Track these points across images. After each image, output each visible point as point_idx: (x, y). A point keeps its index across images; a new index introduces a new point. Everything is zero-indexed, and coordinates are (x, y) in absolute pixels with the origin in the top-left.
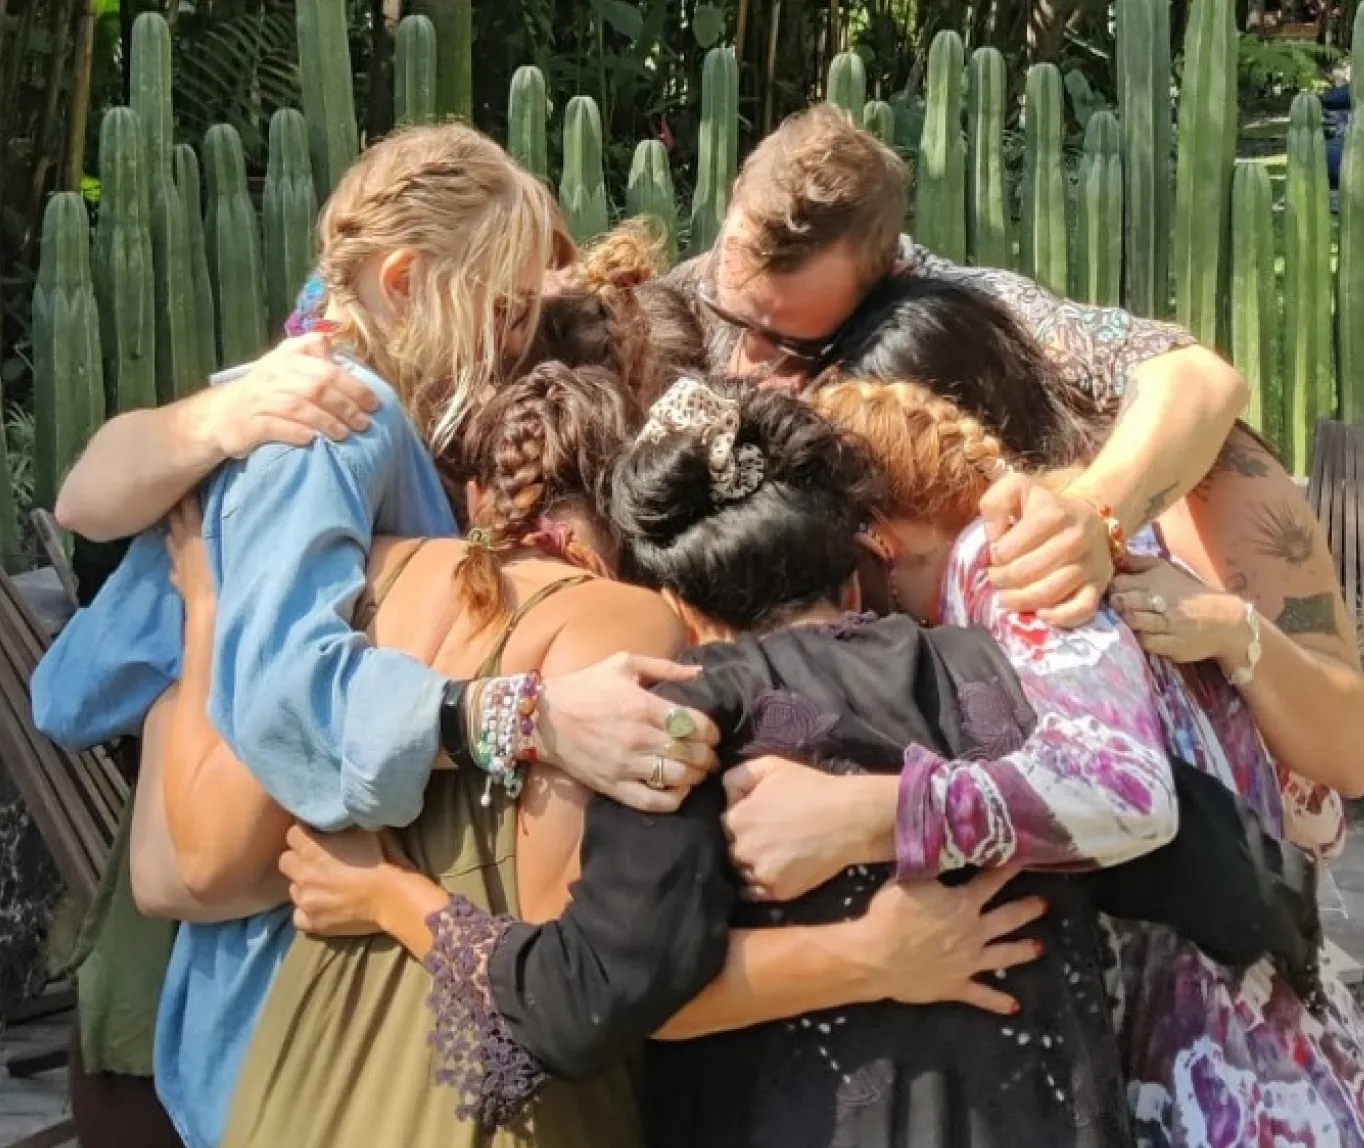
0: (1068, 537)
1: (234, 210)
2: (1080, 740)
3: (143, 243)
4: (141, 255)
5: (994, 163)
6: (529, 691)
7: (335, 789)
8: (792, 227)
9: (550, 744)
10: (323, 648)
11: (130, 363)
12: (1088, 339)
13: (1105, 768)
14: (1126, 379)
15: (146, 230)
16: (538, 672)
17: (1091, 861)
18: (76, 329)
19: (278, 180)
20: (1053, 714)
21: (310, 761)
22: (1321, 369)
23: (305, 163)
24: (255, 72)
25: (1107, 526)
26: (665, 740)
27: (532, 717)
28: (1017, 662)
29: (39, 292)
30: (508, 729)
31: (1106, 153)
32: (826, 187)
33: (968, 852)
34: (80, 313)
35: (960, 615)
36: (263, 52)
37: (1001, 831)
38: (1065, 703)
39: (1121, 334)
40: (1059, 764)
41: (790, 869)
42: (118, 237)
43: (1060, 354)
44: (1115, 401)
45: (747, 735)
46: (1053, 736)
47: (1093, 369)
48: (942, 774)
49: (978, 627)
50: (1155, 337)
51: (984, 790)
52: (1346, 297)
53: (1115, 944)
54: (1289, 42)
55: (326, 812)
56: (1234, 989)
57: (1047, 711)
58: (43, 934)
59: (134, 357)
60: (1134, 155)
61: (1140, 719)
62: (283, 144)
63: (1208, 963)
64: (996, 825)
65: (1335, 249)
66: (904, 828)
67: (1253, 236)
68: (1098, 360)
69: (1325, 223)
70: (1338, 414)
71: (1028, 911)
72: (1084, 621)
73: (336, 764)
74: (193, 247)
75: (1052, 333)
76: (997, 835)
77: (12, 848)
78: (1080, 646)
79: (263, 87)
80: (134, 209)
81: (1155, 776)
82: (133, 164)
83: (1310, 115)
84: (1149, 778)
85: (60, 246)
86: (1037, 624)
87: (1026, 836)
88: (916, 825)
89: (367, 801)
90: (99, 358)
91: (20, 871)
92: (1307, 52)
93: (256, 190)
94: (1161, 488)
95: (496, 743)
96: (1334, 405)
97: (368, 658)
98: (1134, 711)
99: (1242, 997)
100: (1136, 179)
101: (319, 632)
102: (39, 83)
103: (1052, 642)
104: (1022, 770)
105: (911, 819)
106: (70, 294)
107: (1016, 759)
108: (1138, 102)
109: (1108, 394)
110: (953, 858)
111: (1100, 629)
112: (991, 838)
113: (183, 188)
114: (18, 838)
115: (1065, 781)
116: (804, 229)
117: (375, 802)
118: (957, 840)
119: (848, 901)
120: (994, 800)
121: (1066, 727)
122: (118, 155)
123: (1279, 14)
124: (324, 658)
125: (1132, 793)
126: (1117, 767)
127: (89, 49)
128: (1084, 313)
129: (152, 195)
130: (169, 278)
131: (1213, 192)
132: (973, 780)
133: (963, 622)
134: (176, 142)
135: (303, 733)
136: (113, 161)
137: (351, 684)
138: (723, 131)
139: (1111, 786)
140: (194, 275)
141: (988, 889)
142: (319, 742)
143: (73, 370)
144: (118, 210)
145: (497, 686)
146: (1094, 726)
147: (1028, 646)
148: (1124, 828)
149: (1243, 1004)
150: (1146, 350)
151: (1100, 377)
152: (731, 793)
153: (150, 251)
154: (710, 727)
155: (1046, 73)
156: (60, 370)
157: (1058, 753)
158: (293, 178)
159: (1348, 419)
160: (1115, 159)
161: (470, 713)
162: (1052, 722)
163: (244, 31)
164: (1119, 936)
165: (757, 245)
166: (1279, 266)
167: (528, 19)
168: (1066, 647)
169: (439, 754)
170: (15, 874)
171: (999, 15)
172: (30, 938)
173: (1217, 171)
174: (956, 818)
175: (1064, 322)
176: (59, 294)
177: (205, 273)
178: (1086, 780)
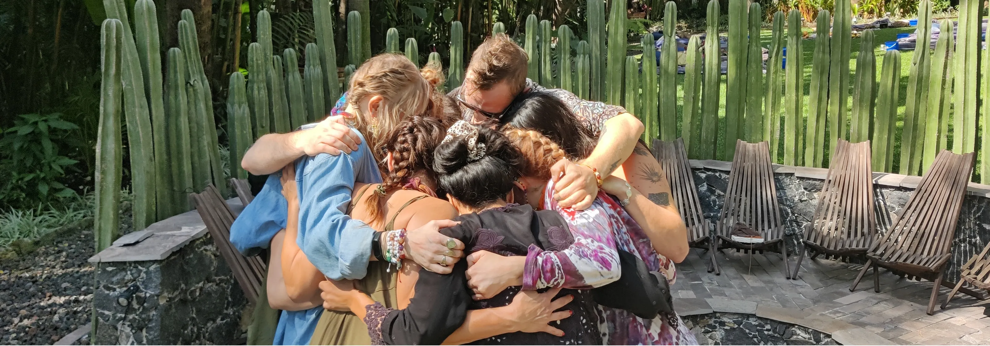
0: (580, 181)
1: (294, 77)
2: (588, 246)
3: (264, 89)
4: (264, 93)
5: (548, 58)
6: (402, 236)
7: (338, 267)
8: (488, 74)
9: (408, 252)
10: (333, 221)
11: (261, 129)
12: (590, 112)
13: (596, 255)
14: (602, 124)
15: (265, 84)
16: (405, 229)
17: (591, 286)
18: (242, 119)
19: (309, 67)
20: (579, 237)
21: (329, 258)
22: (654, 123)
23: (318, 61)
24: (296, 32)
25: (595, 175)
26: (446, 250)
27: (403, 244)
28: (567, 221)
29: (229, 105)
30: (397, 248)
31: (584, 55)
32: (500, 61)
33: (548, 283)
34: (244, 113)
35: (548, 206)
36: (299, 25)
37: (560, 275)
38: (583, 234)
39: (601, 110)
40: (581, 253)
41: (490, 288)
42: (255, 87)
43: (581, 117)
44: (599, 132)
45: (474, 244)
46: (580, 244)
47: (592, 122)
48: (541, 256)
49: (554, 211)
50: (613, 111)
51: (555, 262)
52: (662, 100)
53: (604, 315)
54: (635, 19)
55: (336, 275)
56: (648, 329)
57: (577, 236)
58: (240, 318)
59: (263, 127)
60: (593, 55)
61: (608, 239)
62: (311, 55)
63: (640, 320)
64: (558, 273)
65: (658, 85)
66: (526, 273)
67: (632, 80)
68: (594, 119)
69: (655, 76)
70: (660, 137)
71: (568, 300)
72: (588, 207)
73: (337, 259)
74: (281, 90)
75: (579, 110)
76: (558, 277)
77: (229, 290)
78: (586, 216)
79: (300, 37)
80: (260, 77)
81: (613, 258)
82: (260, 62)
83: (650, 40)
84: (611, 259)
85: (236, 90)
86: (572, 210)
87: (568, 277)
88: (530, 272)
89: (347, 272)
90: (251, 128)
91: (231, 298)
92: (641, 22)
93: (301, 71)
94: (616, 161)
95: (393, 253)
96: (658, 135)
97: (349, 223)
98: (606, 236)
99: (650, 331)
100: (594, 62)
101: (332, 215)
102: (223, 36)
103: (577, 215)
104: (568, 255)
105: (529, 271)
106: (240, 107)
107: (567, 252)
108: (594, 37)
109: (597, 130)
110: (542, 284)
111: (592, 210)
112: (556, 278)
113: (277, 70)
114: (230, 286)
115: (583, 259)
116: (492, 74)
117: (350, 272)
118: (545, 278)
119: (507, 297)
120: (558, 265)
121: (583, 241)
122: (255, 59)
123: (632, 10)
124: (333, 224)
125: (605, 263)
126: (600, 255)
127: (240, 25)
128: (589, 104)
129: (266, 73)
130: (273, 100)
131: (619, 66)
132: (551, 258)
133: (550, 209)
134: (274, 54)
135: (326, 249)
136: (253, 61)
137: (342, 232)
138: (458, 49)
139: (598, 261)
140: (282, 99)
141: (554, 294)
142: (332, 252)
143: (242, 132)
144: (255, 78)
145: (391, 234)
146: (592, 242)
147: (570, 216)
148: (602, 275)
149: (651, 334)
150: (609, 115)
151: (595, 125)
152: (470, 263)
153: (266, 91)
154: (461, 245)
155: (565, 28)
156: (238, 131)
157: (581, 250)
158: (314, 66)
159: (663, 139)
160: (587, 56)
161: (383, 243)
162: (579, 239)
163: (292, 18)
164: (605, 312)
165: (476, 81)
166: (640, 91)
167: (389, 13)
168: (582, 217)
169: (371, 256)
170: (230, 299)
171: (544, 11)
172: (236, 320)
173: (620, 59)
174: (545, 270)
175: (582, 107)
176: (236, 106)
177: (285, 98)
178: (590, 259)
